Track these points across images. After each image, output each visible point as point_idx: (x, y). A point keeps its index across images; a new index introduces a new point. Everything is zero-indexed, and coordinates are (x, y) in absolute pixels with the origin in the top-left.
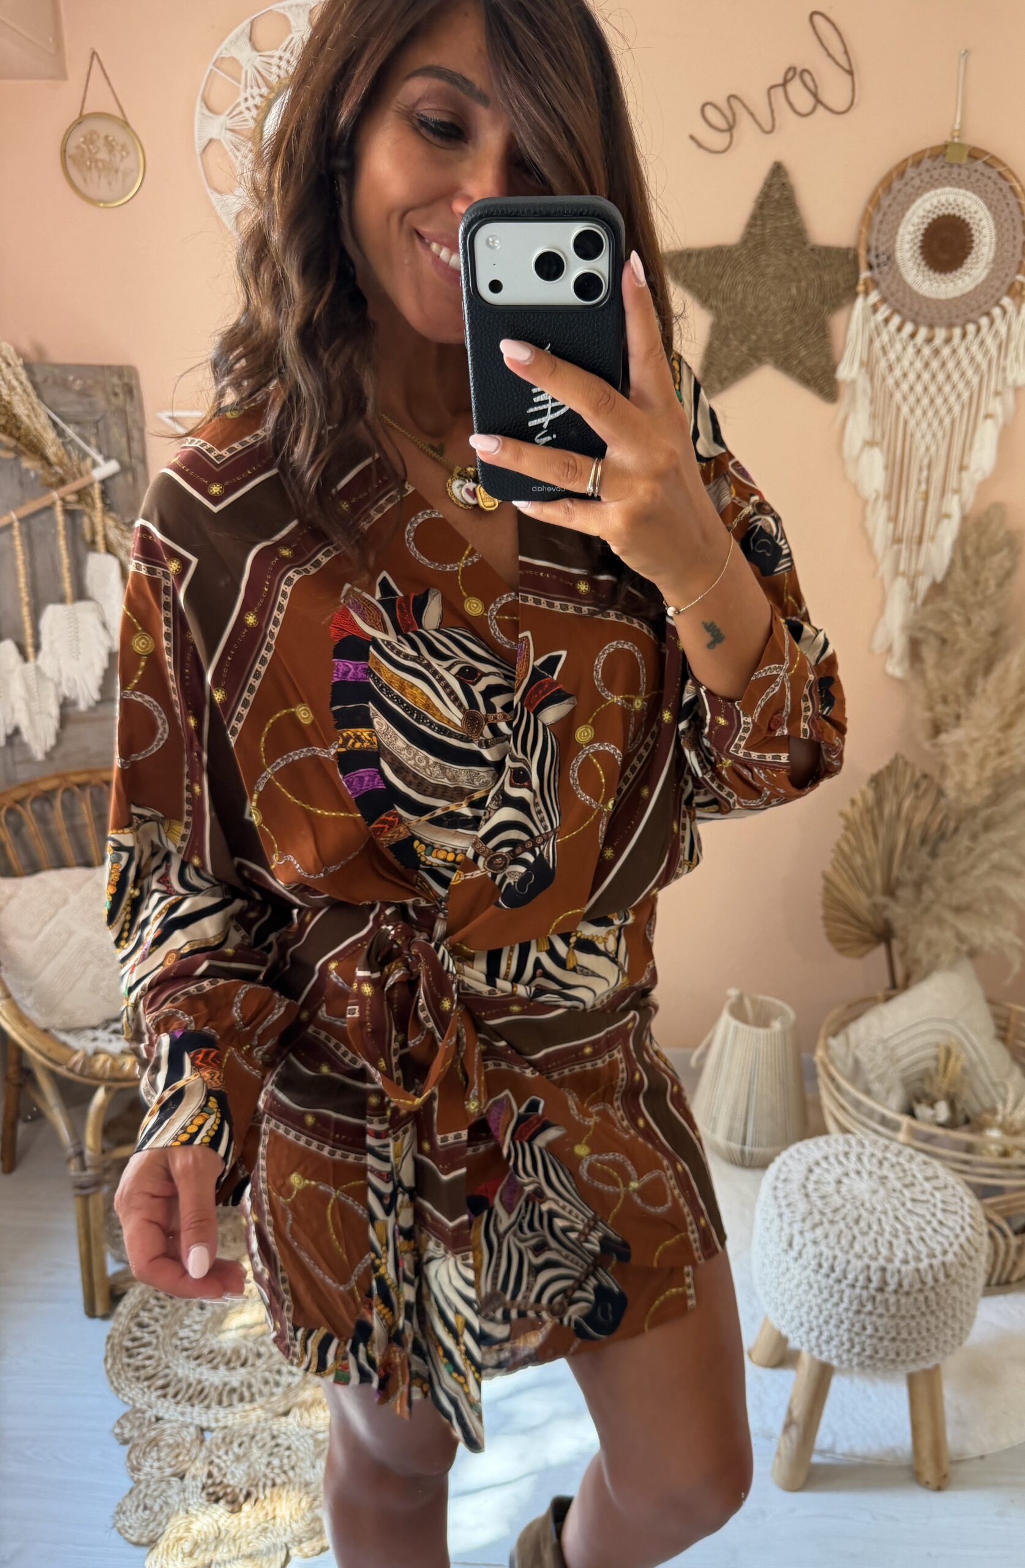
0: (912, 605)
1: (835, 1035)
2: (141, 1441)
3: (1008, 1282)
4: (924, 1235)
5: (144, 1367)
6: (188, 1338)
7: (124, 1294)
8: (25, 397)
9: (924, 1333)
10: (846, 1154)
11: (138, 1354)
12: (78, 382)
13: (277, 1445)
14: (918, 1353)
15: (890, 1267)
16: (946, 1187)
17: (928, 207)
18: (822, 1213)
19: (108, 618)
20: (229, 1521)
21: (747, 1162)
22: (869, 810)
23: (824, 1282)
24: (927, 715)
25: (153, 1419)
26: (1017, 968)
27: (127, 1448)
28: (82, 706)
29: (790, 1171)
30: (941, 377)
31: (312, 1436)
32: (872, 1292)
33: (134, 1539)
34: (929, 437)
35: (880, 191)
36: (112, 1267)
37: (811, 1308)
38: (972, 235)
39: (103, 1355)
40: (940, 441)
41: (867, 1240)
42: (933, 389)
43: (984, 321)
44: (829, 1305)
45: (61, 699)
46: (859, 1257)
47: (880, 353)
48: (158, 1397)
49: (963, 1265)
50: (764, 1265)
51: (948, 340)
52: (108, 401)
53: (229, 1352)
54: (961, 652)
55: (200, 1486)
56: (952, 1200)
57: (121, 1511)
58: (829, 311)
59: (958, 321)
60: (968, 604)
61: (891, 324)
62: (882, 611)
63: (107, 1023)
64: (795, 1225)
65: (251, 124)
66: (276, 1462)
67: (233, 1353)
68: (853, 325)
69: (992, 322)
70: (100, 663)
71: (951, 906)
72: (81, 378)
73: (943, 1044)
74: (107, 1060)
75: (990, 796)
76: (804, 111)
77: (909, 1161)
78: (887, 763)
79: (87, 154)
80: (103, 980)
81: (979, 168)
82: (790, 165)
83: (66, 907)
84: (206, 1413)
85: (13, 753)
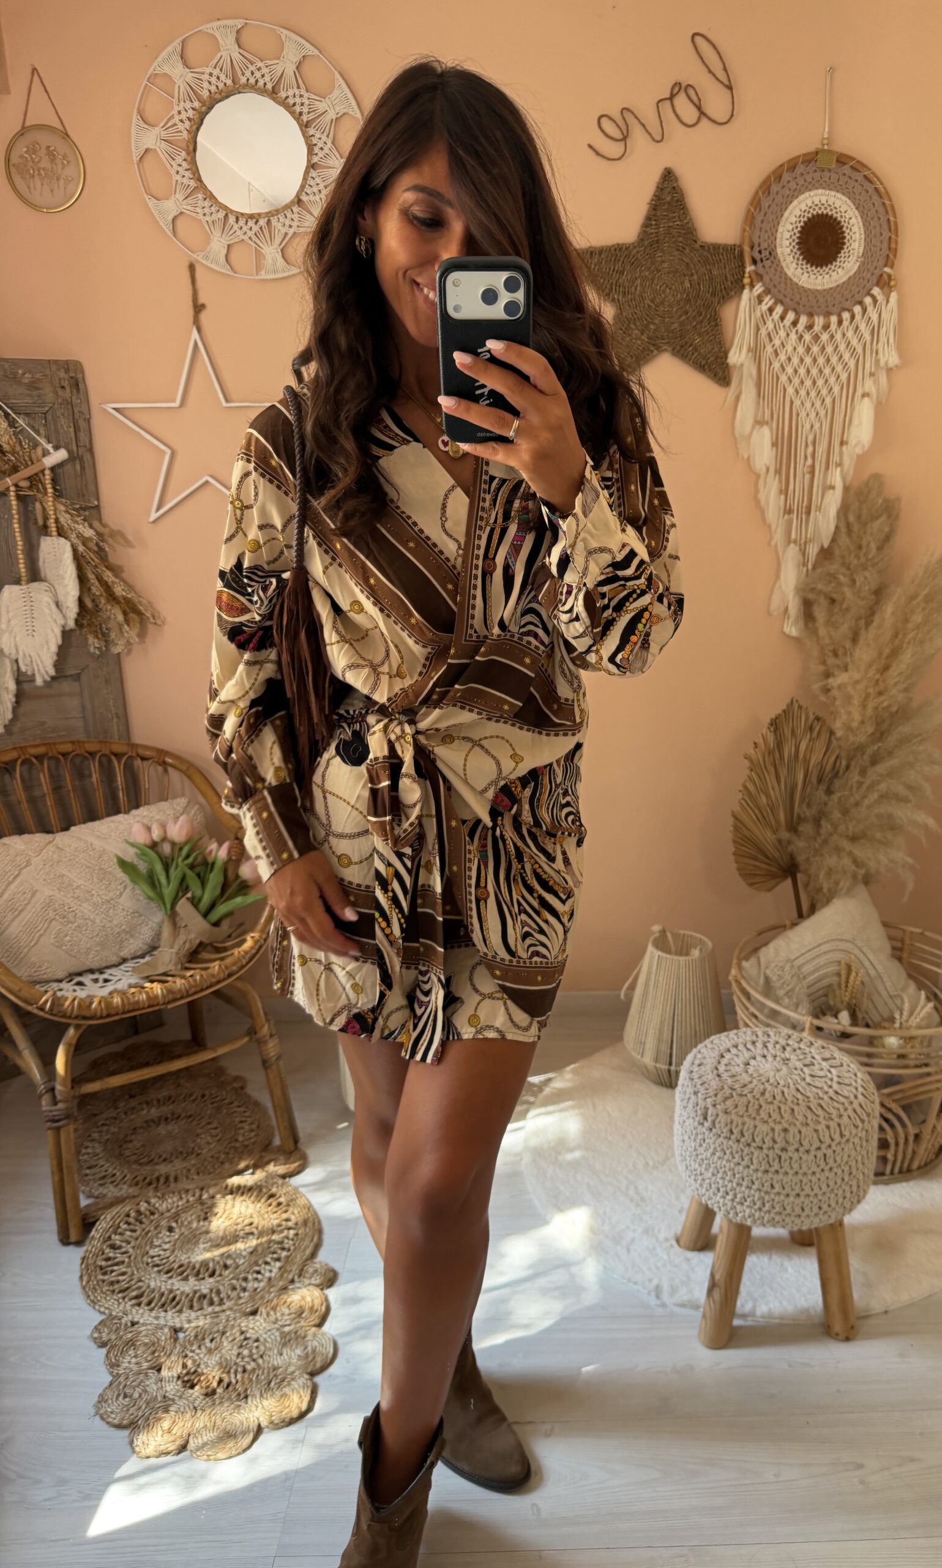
0: (805, 569)
1: (747, 959)
2: (119, 1343)
3: (909, 1170)
4: (821, 1101)
5: (118, 1282)
6: (159, 1256)
7: (98, 1220)
9: (824, 1187)
10: (754, 1043)
11: (112, 1271)
12: (27, 376)
14: (820, 1208)
15: (791, 1128)
16: (842, 1066)
17: (803, 207)
18: (732, 1089)
19: (61, 598)
20: (204, 1402)
21: (674, 1082)
22: (770, 753)
23: (735, 1146)
24: (822, 668)
25: (129, 1324)
26: (910, 887)
27: (104, 1351)
28: (39, 681)
29: (705, 1058)
30: (821, 361)
31: (278, 1329)
32: (777, 1151)
33: (116, 1422)
34: (813, 415)
35: (760, 193)
36: (84, 1202)
37: (725, 1172)
38: (843, 232)
39: (78, 1274)
40: (824, 418)
41: (772, 1108)
42: (814, 371)
43: (857, 309)
44: (741, 1168)
45: (17, 676)
46: (766, 1122)
47: (767, 340)
48: (133, 1306)
50: (683, 1141)
51: (826, 327)
52: (56, 393)
53: (197, 1266)
54: (847, 610)
55: (175, 1375)
56: (846, 1075)
57: (102, 1399)
58: (719, 303)
59: (834, 309)
60: (852, 567)
61: (774, 314)
62: (778, 577)
63: (70, 977)
64: (709, 1100)
65: (185, 135)
66: (246, 1352)
67: (201, 1265)
68: (741, 315)
69: (864, 310)
70: (54, 640)
71: (847, 836)
72: (30, 372)
73: (843, 962)
74: (74, 999)
75: (873, 734)
76: (690, 122)
77: (809, 1047)
78: (784, 707)
79: (31, 164)
80: (66, 936)
81: (847, 172)
82: (679, 171)
83: (28, 869)
84: (178, 1317)
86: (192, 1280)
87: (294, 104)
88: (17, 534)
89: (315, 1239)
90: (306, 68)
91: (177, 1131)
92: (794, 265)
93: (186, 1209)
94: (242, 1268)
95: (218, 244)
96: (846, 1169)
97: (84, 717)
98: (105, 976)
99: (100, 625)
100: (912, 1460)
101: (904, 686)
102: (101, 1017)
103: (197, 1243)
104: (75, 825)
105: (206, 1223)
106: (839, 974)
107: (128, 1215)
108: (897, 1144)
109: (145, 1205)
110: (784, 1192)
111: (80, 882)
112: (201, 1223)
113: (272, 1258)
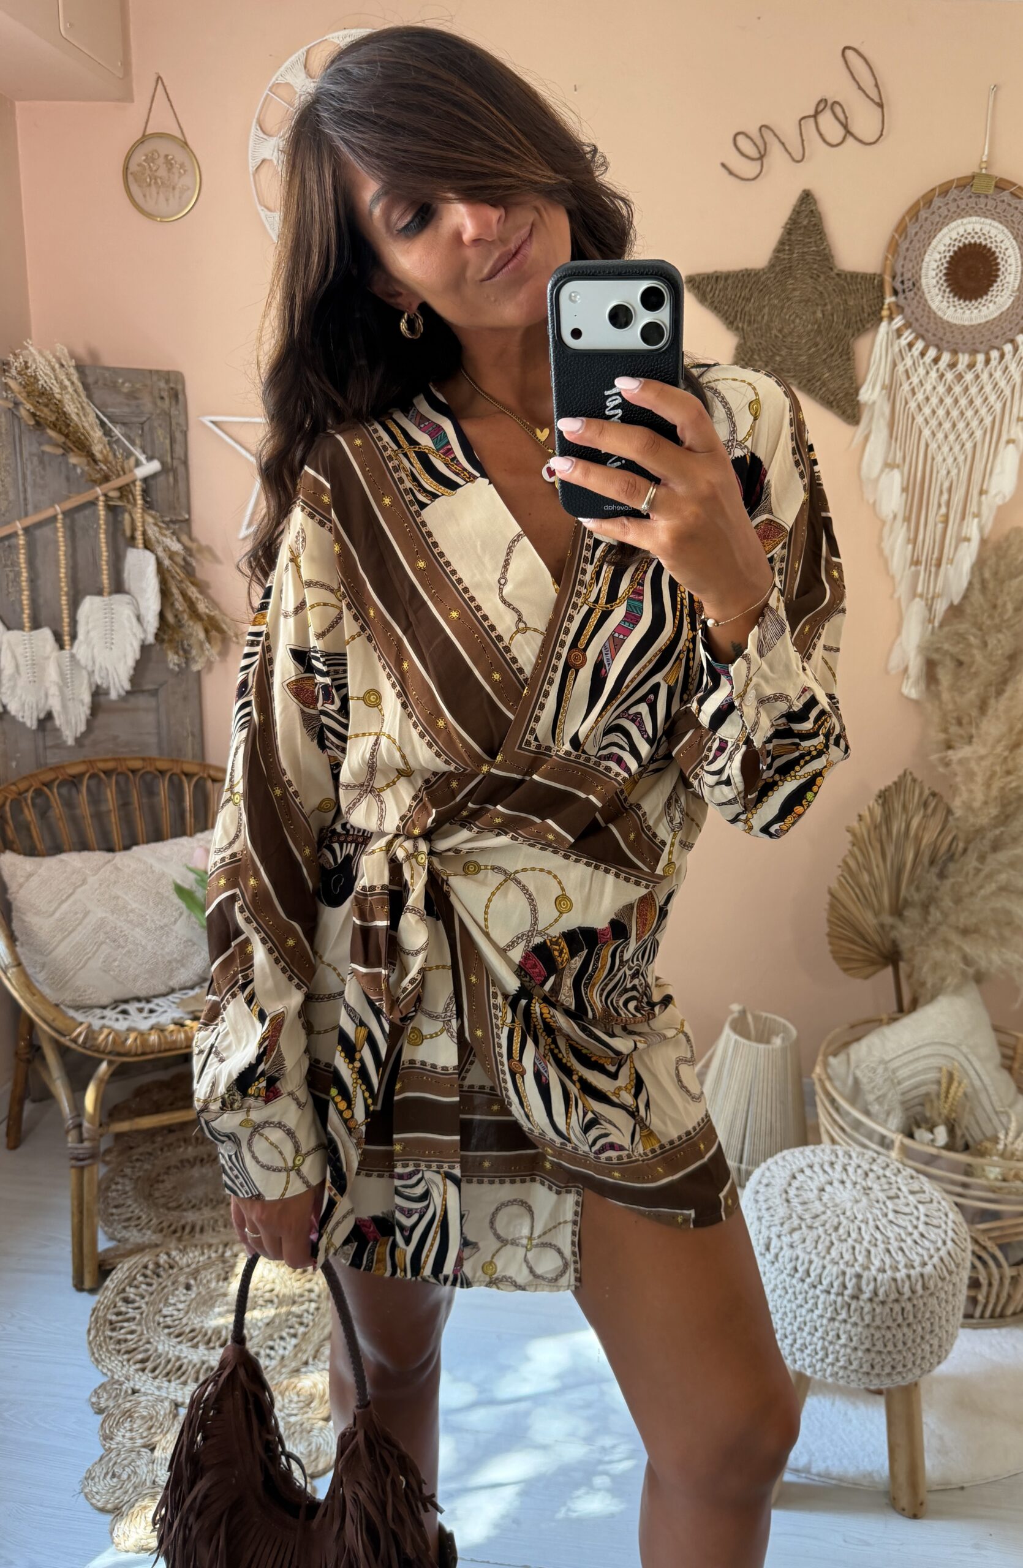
0: (930, 626)
1: (835, 1055)
2: (116, 1412)
3: (1001, 1315)
4: (903, 1245)
5: (126, 1341)
6: (172, 1316)
7: (114, 1268)
8: (75, 396)
9: (900, 1346)
10: (832, 1164)
11: (122, 1328)
12: (127, 385)
14: (893, 1368)
15: (865, 1274)
16: (931, 1201)
17: (954, 235)
18: (801, 1219)
19: (143, 612)
22: (876, 827)
23: (799, 1286)
24: (942, 736)
25: (130, 1391)
27: (101, 1418)
28: (113, 695)
29: (773, 1177)
30: (963, 402)
31: (283, 1419)
32: (846, 1298)
33: (100, 1504)
34: (950, 460)
35: (907, 219)
36: (103, 1244)
37: (785, 1313)
38: (998, 264)
39: (87, 1327)
40: (961, 464)
41: (844, 1247)
42: (955, 413)
43: (1008, 348)
44: (804, 1311)
45: (94, 687)
46: (835, 1263)
47: (904, 378)
48: (137, 1370)
49: (943, 1279)
51: (971, 366)
52: (155, 404)
53: (210, 1332)
54: (976, 674)
56: (936, 1214)
57: (89, 1477)
58: (852, 336)
59: (982, 347)
60: (984, 627)
61: (914, 349)
62: (899, 632)
63: (116, 1003)
64: (773, 1229)
67: (213, 1333)
68: (877, 349)
69: (1016, 350)
70: (132, 654)
71: (957, 928)
72: (130, 381)
73: (944, 1069)
74: (110, 1033)
75: (997, 817)
76: (835, 141)
77: (895, 1175)
78: (896, 779)
79: (148, 172)
80: (115, 960)
81: (1005, 199)
82: (819, 193)
83: (83, 887)
84: (182, 1389)
85: (44, 737)
86: (202, 1347)
88: (103, 545)
91: (211, 1175)
92: (940, 298)
93: (206, 1267)
94: (255, 1340)
96: (927, 1326)
97: (159, 734)
98: (151, 1006)
99: (182, 642)
102: (136, 1055)
103: (212, 1306)
104: (136, 844)
105: (226, 1284)
106: (939, 1082)
107: (146, 1267)
108: (990, 1284)
109: (165, 1257)
110: (853, 1344)
111: (134, 905)
112: (221, 1283)
113: (288, 1334)
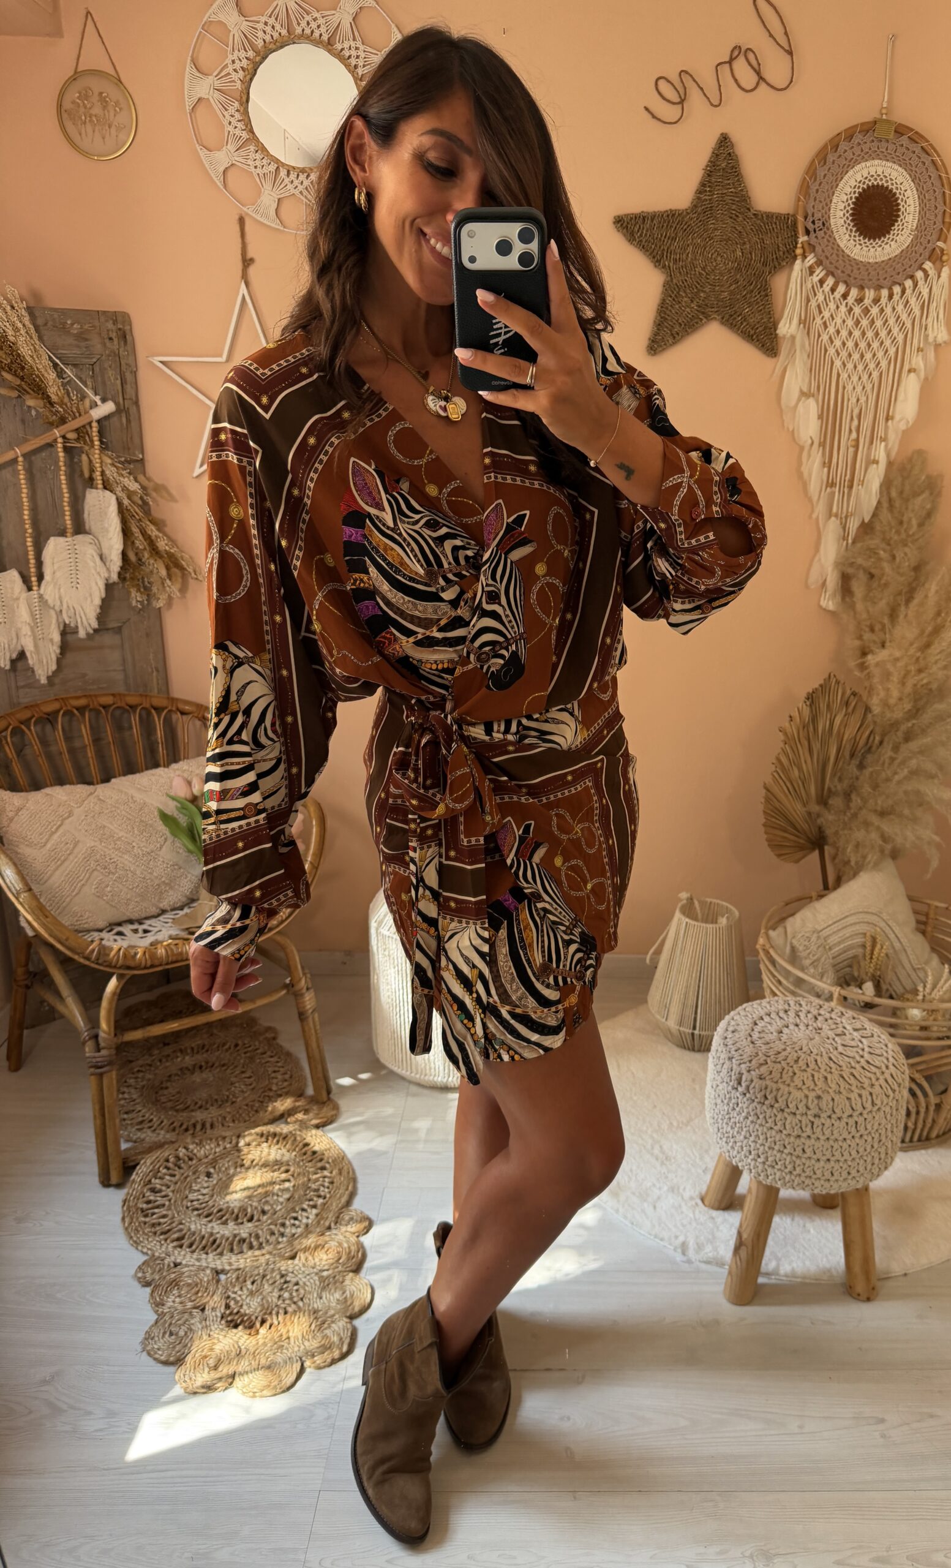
0: (844, 543)
1: (774, 929)
2: (163, 1282)
4: (853, 1071)
5: (159, 1224)
6: (198, 1200)
7: (138, 1164)
8: (28, 338)
9: (854, 1153)
10: (786, 1011)
11: (153, 1214)
12: (75, 326)
13: (286, 1282)
14: (849, 1173)
17: (859, 178)
18: (766, 1056)
19: (105, 551)
20: (248, 1341)
21: (696, 1048)
22: (805, 726)
23: (768, 1112)
24: (857, 643)
25: (172, 1265)
26: (935, 864)
27: (148, 1290)
28: (82, 634)
29: (738, 1025)
30: (870, 334)
31: (317, 1274)
33: (163, 1358)
34: (859, 389)
35: (815, 162)
36: (124, 1146)
37: (757, 1136)
38: (898, 205)
39: (121, 1216)
40: (869, 392)
42: (863, 345)
43: (909, 283)
44: (774, 1133)
45: (62, 628)
46: (799, 1089)
47: (816, 312)
48: (175, 1247)
50: (716, 1104)
51: (876, 301)
52: (104, 345)
53: (236, 1211)
54: (886, 585)
55: (219, 1315)
56: (876, 1045)
57: (149, 1337)
58: (770, 273)
59: (886, 283)
60: (892, 542)
61: (825, 286)
62: (817, 549)
63: (110, 927)
64: (743, 1066)
65: (238, 85)
66: (286, 1295)
67: (239, 1211)
68: (792, 285)
69: (915, 285)
70: (98, 593)
71: (875, 811)
72: (78, 322)
73: (868, 934)
74: (120, 949)
75: (910, 710)
76: (749, 87)
77: (839, 1017)
78: (822, 682)
79: (82, 110)
80: (107, 886)
81: (904, 143)
82: (736, 137)
83: (70, 819)
84: (219, 1259)
85: (16, 676)
86: (231, 1224)
87: (350, 57)
88: (64, 486)
89: (350, 1188)
90: (363, 20)
91: (211, 1079)
92: (846, 236)
93: (222, 1156)
94: (279, 1214)
95: (268, 198)
96: (877, 1136)
97: (125, 671)
98: (145, 927)
99: (143, 578)
100: (932, 1416)
101: (945, 663)
102: (145, 968)
104: (115, 777)
105: (243, 1169)
107: (167, 1161)
108: (918, 1113)
109: (184, 1150)
110: (815, 1157)
111: (121, 834)
112: (238, 1169)
113: (308, 1205)
